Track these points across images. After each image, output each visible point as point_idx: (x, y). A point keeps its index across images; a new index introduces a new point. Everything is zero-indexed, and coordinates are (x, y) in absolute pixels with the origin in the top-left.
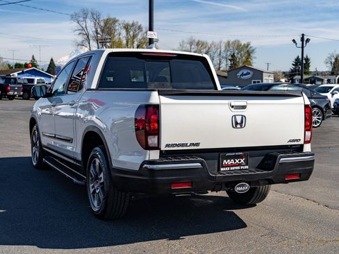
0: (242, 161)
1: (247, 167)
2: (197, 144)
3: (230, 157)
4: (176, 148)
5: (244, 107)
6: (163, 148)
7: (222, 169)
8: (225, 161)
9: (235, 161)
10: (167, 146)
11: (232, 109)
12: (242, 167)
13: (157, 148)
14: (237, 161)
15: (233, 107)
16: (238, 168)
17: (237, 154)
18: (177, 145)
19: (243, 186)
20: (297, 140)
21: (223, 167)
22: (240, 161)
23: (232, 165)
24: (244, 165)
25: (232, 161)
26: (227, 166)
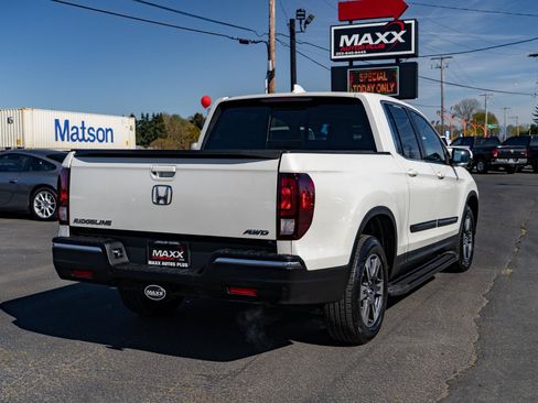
0: (180, 254)
1: (186, 265)
2: (109, 223)
3: (162, 248)
5: (172, 174)
6: (72, 224)
7: (150, 262)
8: (155, 251)
9: (169, 254)
10: (76, 221)
11: (154, 176)
12: (178, 264)
13: (67, 223)
14: (173, 254)
15: (155, 173)
16: (173, 264)
17: (171, 243)
18: (86, 222)
19: (155, 289)
20: (262, 233)
21: (151, 259)
22: (176, 254)
23: (165, 259)
24: (181, 262)
25: (165, 254)
26: (158, 259)
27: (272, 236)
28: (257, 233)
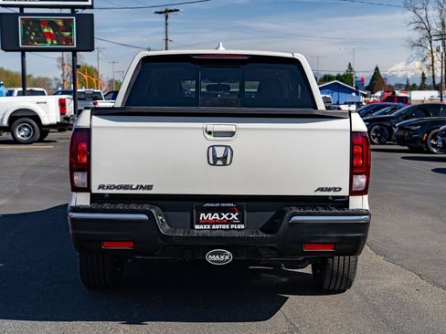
0: (234, 216)
1: (243, 227)
2: (150, 187)
3: (212, 210)
4: (115, 191)
5: (232, 134)
6: (95, 190)
7: (197, 227)
8: (202, 215)
9: (221, 216)
10: (101, 187)
11: (208, 136)
12: (232, 226)
13: (88, 189)
14: (225, 216)
15: (210, 133)
16: (225, 226)
17: (223, 205)
18: (115, 187)
19: (220, 254)
20: (335, 189)
21: (199, 223)
22: (229, 216)
23: (216, 222)
24: (237, 224)
25: (216, 216)
26: (207, 222)
27: (345, 192)
28: (329, 190)
